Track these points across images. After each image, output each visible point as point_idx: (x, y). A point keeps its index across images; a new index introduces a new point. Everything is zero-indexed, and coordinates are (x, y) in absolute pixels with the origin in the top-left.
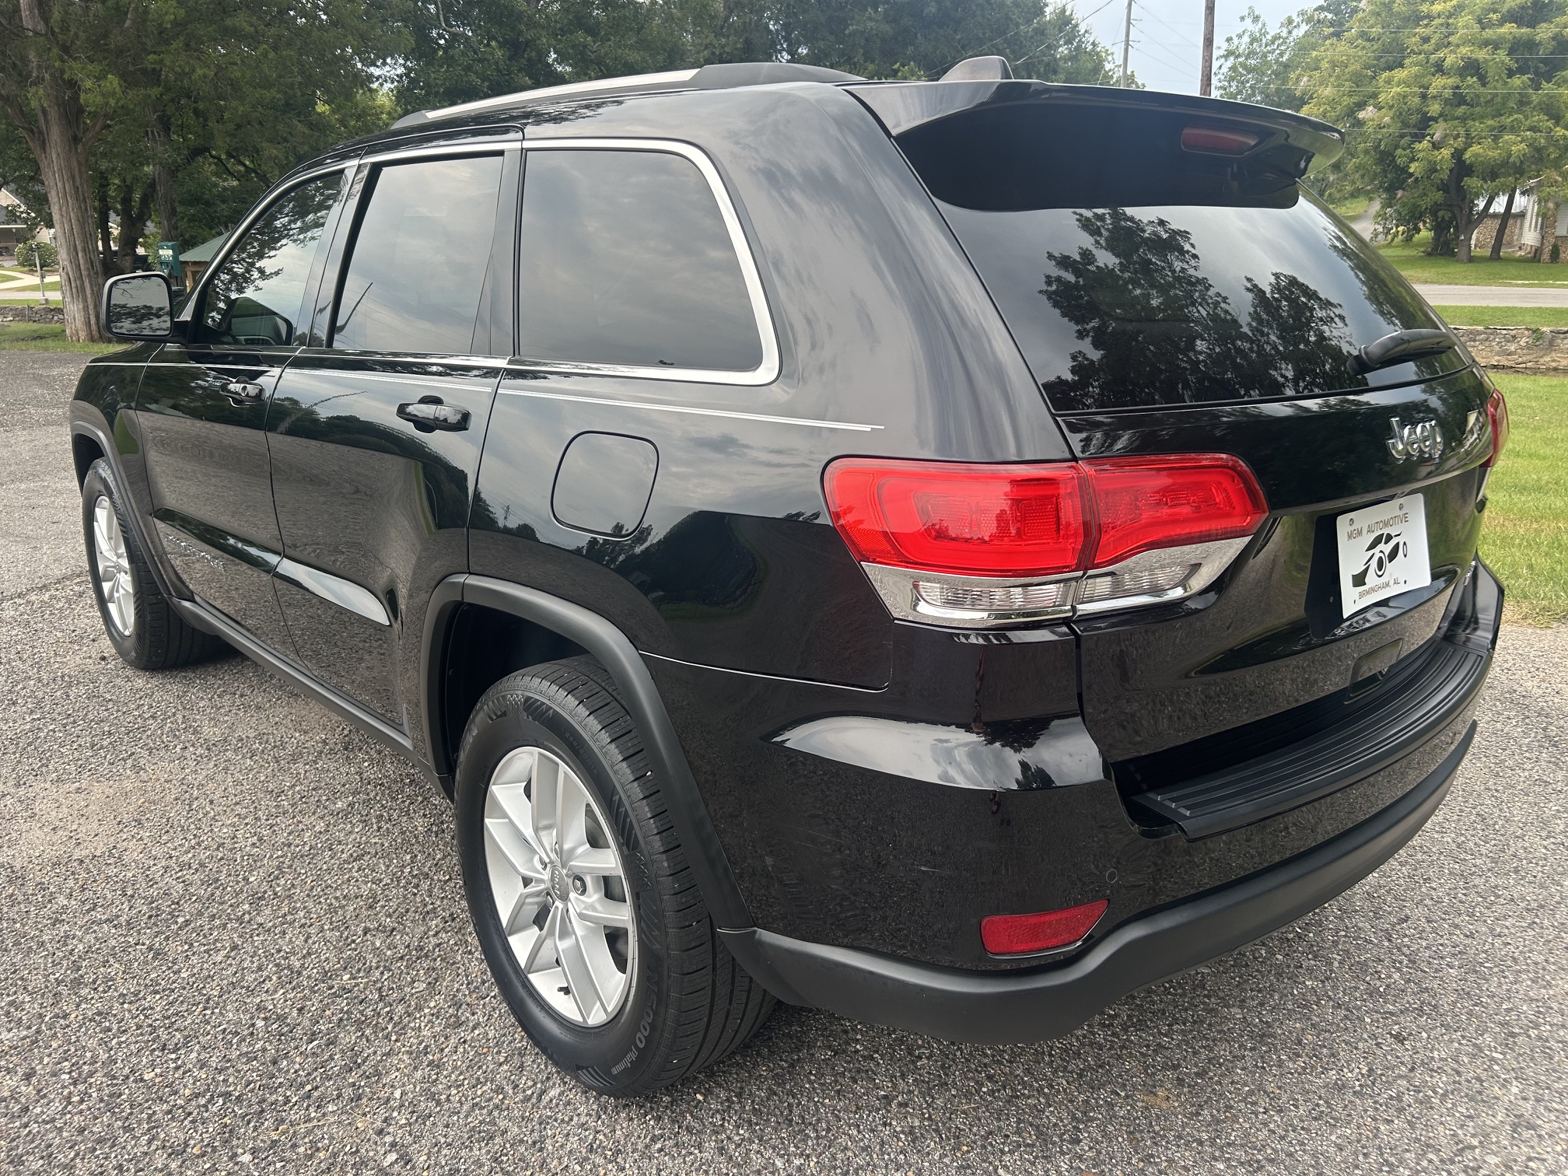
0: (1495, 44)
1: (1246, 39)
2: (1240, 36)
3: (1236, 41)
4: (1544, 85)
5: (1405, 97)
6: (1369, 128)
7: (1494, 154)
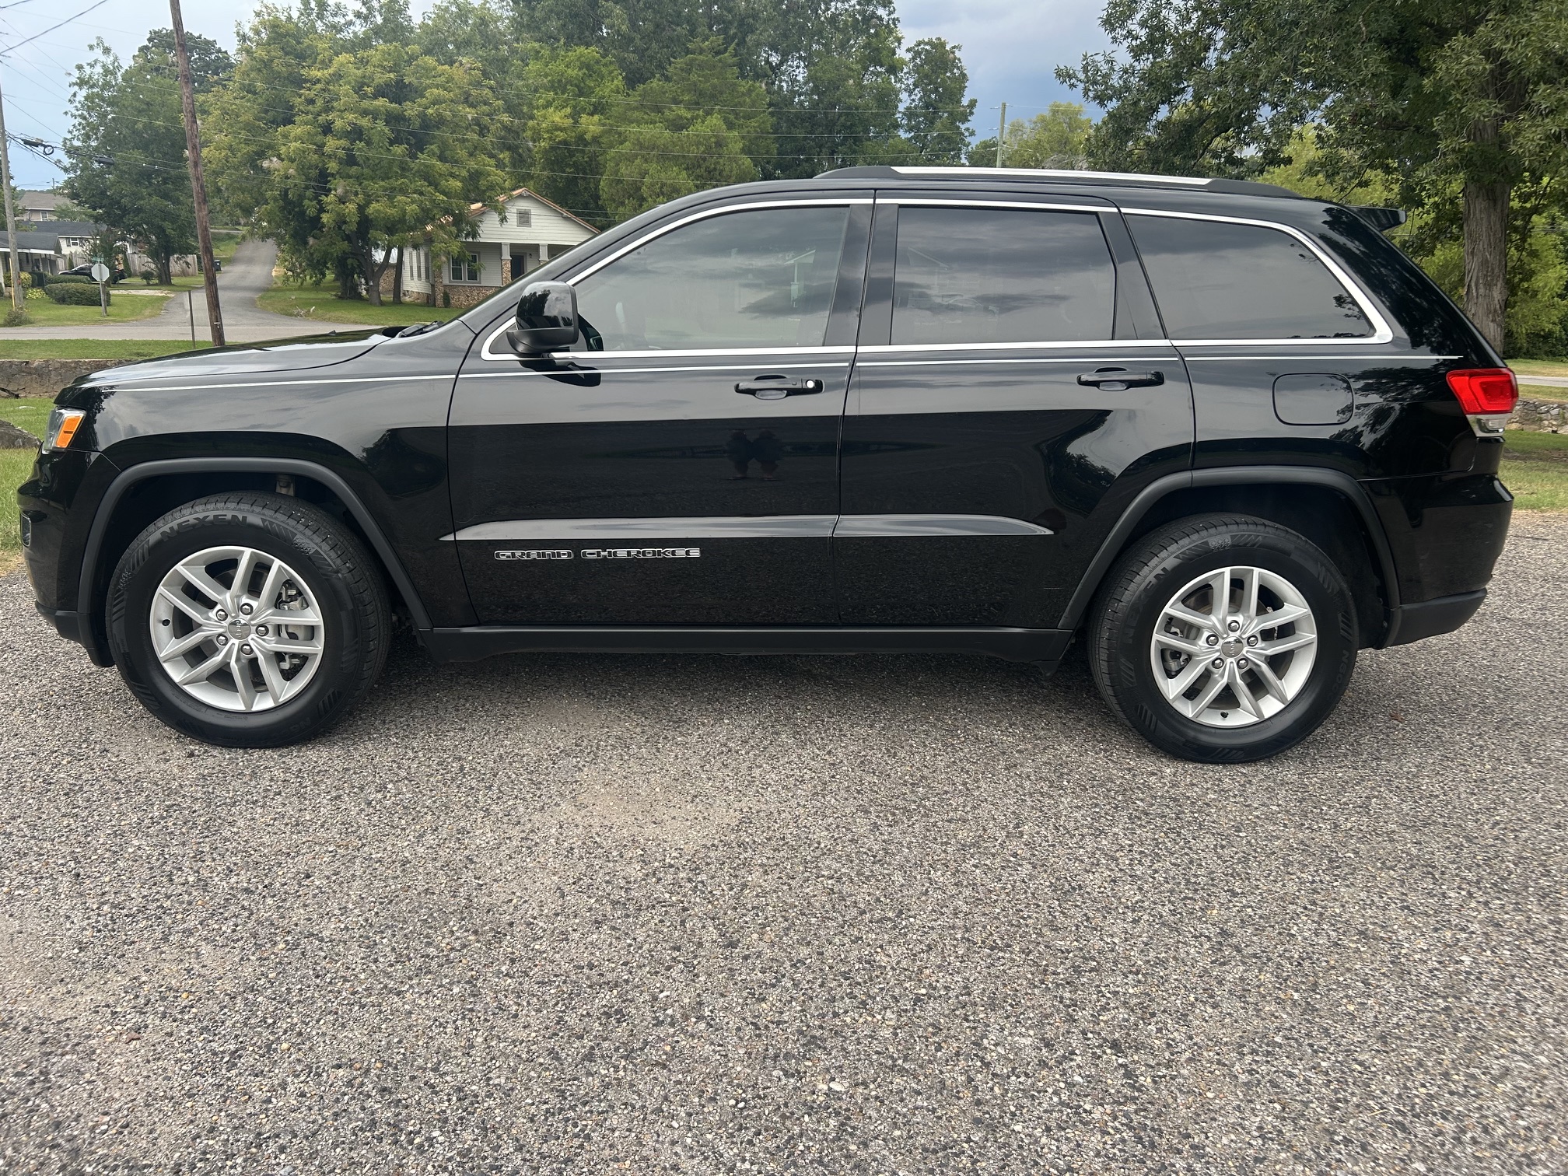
0: (375, 115)
1: (99, 69)
2: (92, 66)
3: (88, 70)
4: (419, 154)
5: (304, 152)
6: (276, 178)
7: (392, 211)
